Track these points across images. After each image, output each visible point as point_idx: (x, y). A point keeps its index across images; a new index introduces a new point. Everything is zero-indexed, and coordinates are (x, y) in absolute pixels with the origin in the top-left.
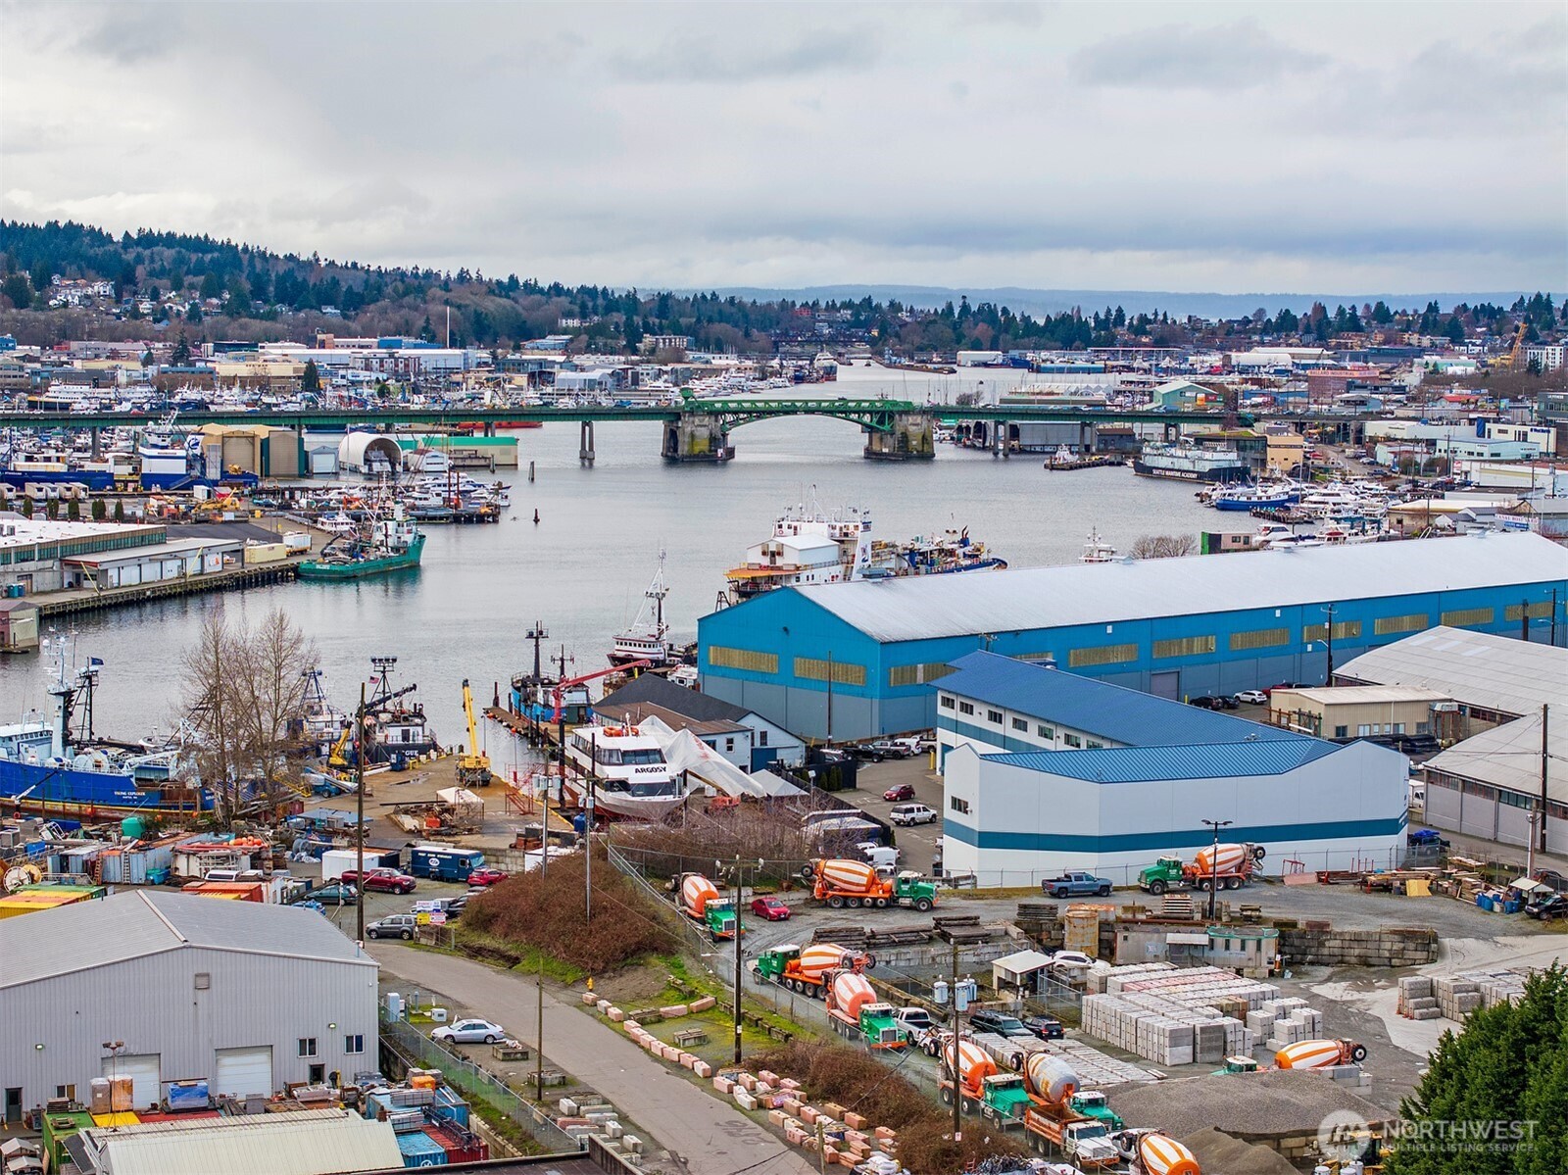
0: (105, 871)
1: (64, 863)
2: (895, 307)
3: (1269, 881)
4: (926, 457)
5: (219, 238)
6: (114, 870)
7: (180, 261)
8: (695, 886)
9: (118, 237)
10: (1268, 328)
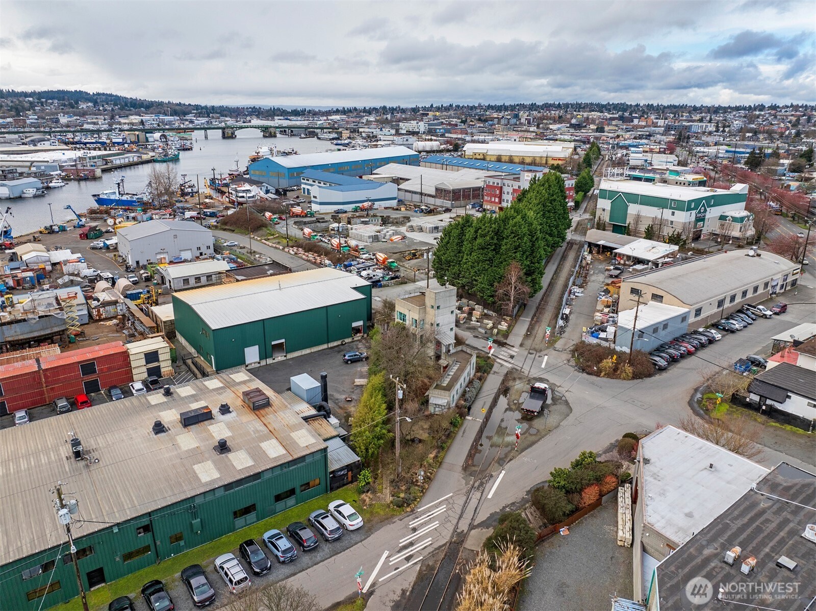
0: (137, 219)
1: (128, 218)
2: (260, 108)
3: (375, 209)
4: (275, 136)
5: (114, 94)
6: (139, 218)
7: (107, 99)
8: (268, 214)
9: (91, 94)
10: (334, 112)
